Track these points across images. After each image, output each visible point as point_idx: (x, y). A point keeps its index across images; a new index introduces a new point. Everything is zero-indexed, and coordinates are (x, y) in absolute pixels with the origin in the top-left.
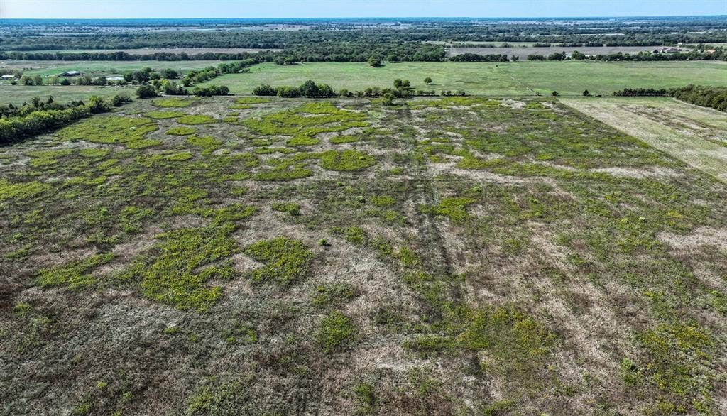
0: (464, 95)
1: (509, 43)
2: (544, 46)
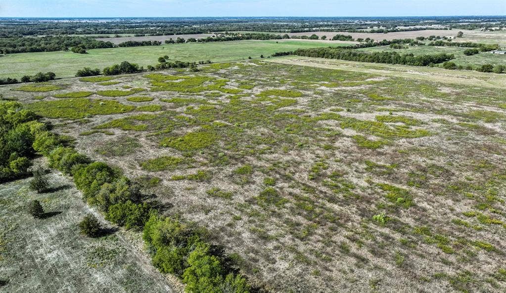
0: (210, 63)
1: (119, 35)
2: (141, 36)
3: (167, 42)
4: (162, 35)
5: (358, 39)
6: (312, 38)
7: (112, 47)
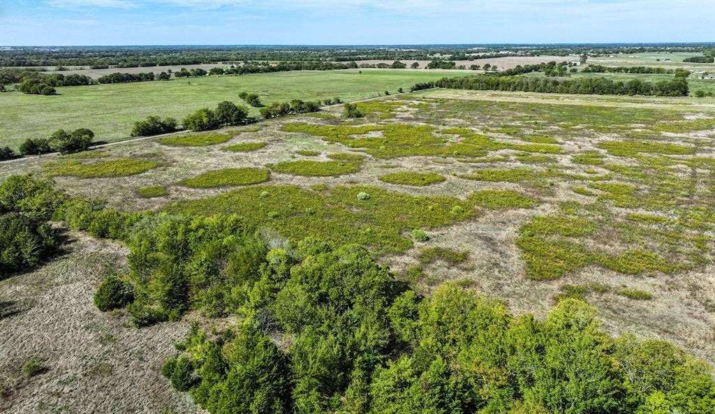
3: (178, 75)
4: (137, 66)
5: (472, 66)
6: (394, 66)
7: (87, 84)
